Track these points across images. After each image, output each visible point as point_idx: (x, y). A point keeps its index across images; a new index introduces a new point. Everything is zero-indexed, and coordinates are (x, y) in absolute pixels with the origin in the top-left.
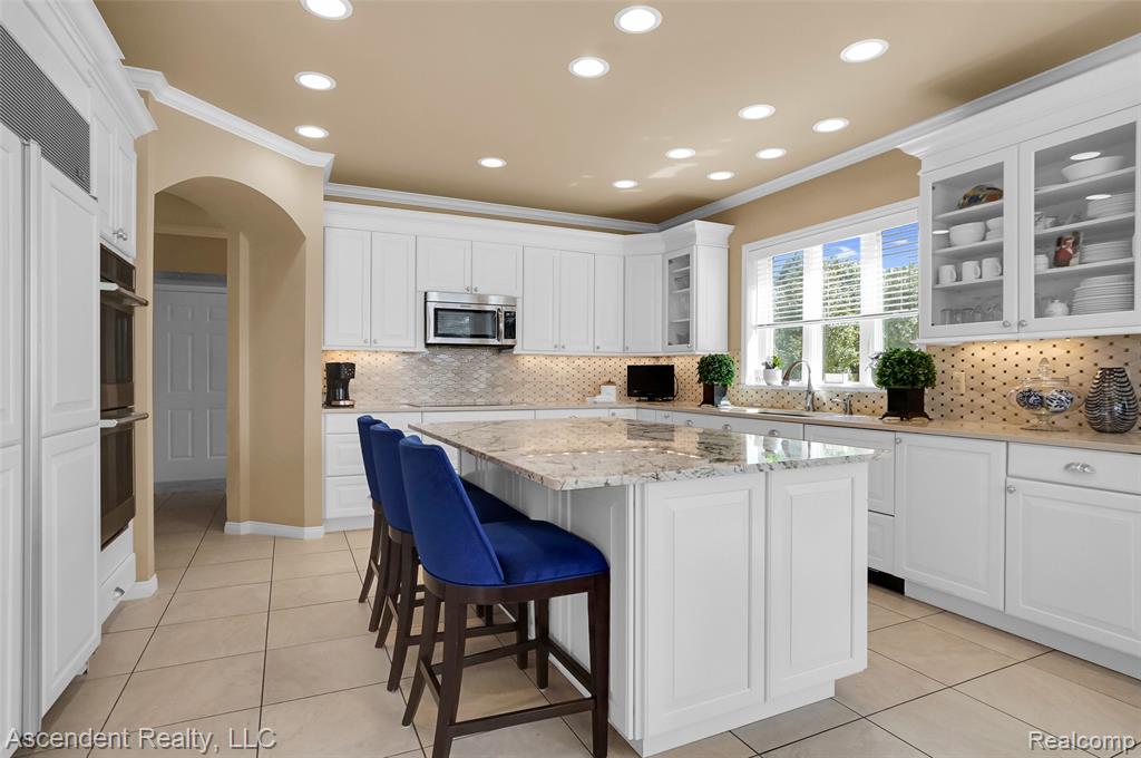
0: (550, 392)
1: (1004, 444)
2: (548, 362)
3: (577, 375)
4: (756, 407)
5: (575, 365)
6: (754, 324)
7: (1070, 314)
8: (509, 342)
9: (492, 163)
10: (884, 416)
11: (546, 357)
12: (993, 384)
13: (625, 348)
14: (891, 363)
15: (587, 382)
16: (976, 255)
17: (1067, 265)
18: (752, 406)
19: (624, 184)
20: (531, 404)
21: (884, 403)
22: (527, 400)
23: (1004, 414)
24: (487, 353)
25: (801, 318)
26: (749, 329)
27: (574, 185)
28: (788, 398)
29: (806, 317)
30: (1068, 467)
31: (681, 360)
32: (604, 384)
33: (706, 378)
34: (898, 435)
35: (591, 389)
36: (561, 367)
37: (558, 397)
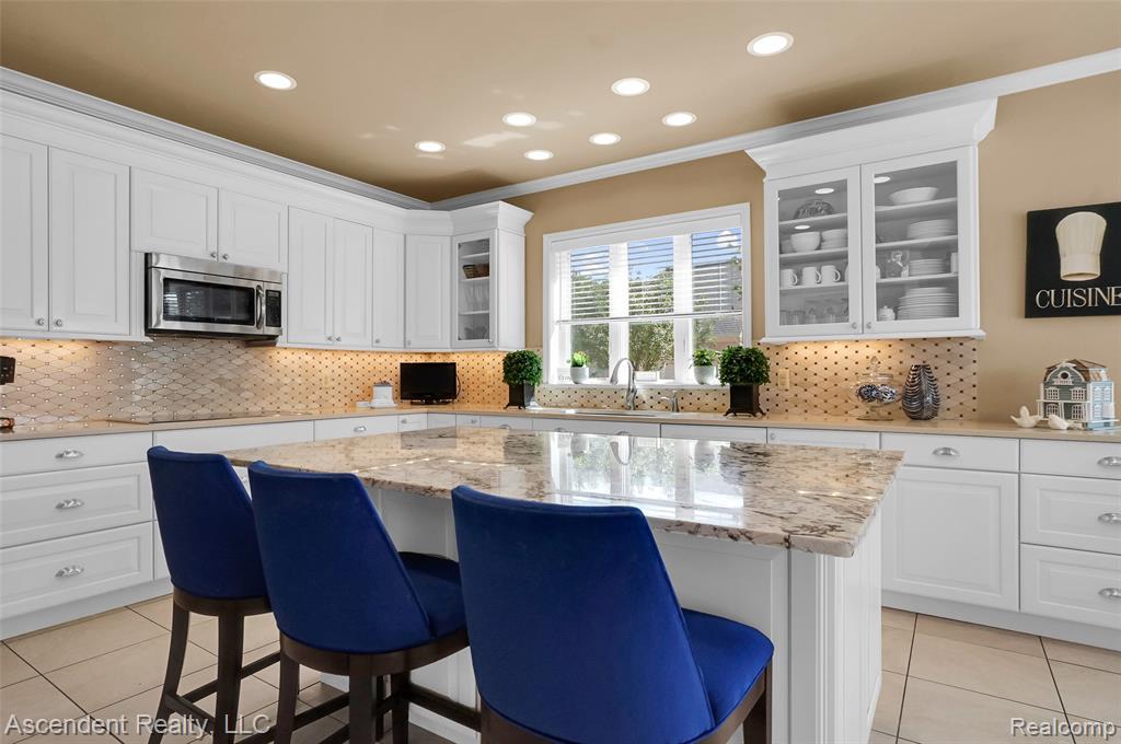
0: (313, 397)
1: (878, 434)
2: (308, 358)
3: (345, 375)
4: (572, 407)
5: (341, 363)
6: (556, 318)
7: (896, 319)
8: (271, 331)
9: (275, 81)
10: (727, 413)
11: (308, 351)
12: (815, 380)
13: (406, 343)
14: (738, 361)
15: (356, 384)
16: (819, 261)
17: (899, 276)
18: (569, 406)
19: (430, 147)
20: (288, 413)
21: (727, 400)
22: (284, 407)
23: (825, 406)
24: (230, 346)
25: (608, 315)
26: (551, 324)
27: (368, 136)
28: (600, 397)
29: (613, 313)
30: (935, 452)
31: (463, 357)
32: (376, 385)
33: (515, 377)
34: (770, 431)
35: (359, 392)
36: (327, 366)
37: (321, 402)
